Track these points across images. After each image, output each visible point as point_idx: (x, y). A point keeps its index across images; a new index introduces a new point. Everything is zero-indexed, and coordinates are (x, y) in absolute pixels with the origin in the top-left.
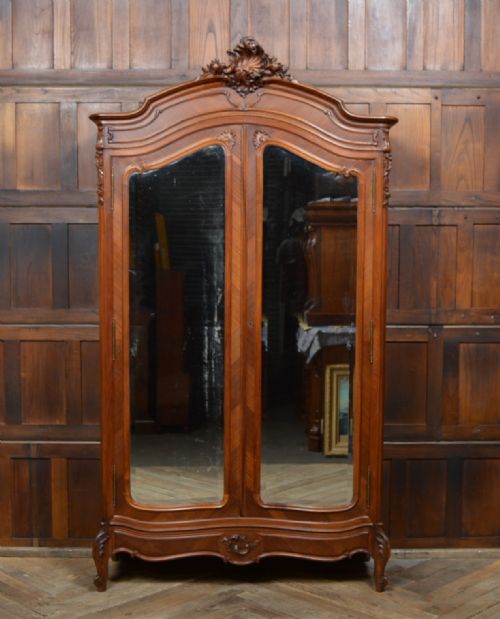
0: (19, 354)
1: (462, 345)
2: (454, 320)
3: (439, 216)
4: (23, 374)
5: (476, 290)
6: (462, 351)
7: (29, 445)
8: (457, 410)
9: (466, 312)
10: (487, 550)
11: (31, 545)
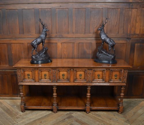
0: (11, 47)
1: (136, 44)
2: (134, 37)
3: (132, 5)
4: (12, 53)
5: (141, 28)
6: (136, 46)
7: (15, 71)
8: (133, 62)
9: (138, 35)
10: (138, 99)
11: (18, 97)
